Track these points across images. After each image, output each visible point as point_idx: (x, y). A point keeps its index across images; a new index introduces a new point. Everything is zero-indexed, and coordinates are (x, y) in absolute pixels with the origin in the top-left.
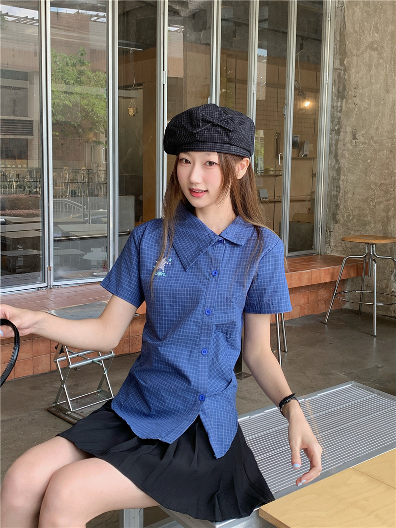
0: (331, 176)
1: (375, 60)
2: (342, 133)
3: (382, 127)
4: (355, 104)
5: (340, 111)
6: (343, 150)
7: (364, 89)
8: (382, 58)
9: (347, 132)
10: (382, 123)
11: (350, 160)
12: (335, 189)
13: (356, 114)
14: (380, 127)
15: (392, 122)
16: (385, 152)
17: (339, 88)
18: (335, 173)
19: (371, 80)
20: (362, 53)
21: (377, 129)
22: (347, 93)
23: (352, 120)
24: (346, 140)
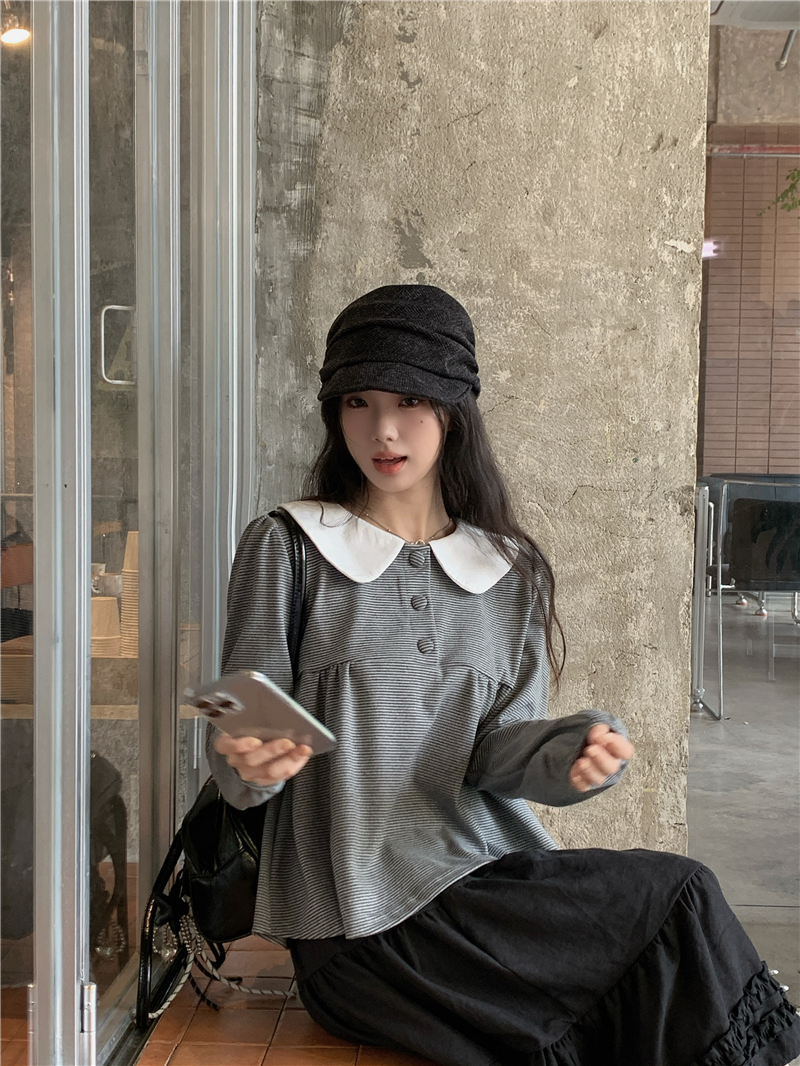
10: (576, 187)
15: (633, 183)
16: (597, 330)
21: (547, 214)
22: (356, 16)
23: (392, 162)
24: (359, 267)
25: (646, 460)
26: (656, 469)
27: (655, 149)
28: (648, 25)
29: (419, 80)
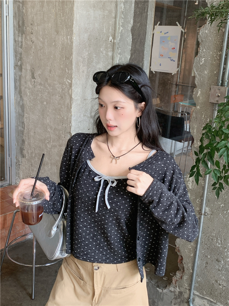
0: (17, 111)
2: (23, 70)
4: (32, 41)
5: (21, 48)
6: (25, 88)
7: (38, 27)
9: (27, 70)
10: (54, 66)
11: (30, 99)
12: (21, 125)
13: (33, 53)
14: (53, 70)
15: (62, 66)
17: (19, 22)
18: (20, 109)
19: (44, 18)
21: (50, 71)
22: (26, 29)
23: (30, 58)
24: (27, 77)
25: (64, 125)
26: (65, 127)
27: (65, 59)
28: (64, 32)
29: (34, 42)
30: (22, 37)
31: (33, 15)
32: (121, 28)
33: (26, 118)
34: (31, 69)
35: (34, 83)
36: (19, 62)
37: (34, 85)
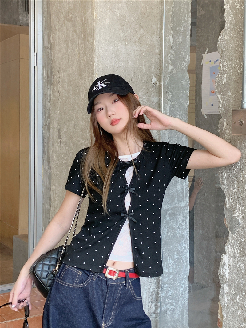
0: (45, 184)
1: (71, 35)
2: (51, 130)
3: (78, 123)
4: (58, 92)
5: (50, 102)
6: (52, 152)
7: (64, 73)
8: (75, 32)
9: (54, 128)
11: (57, 165)
12: (48, 201)
13: (60, 106)
14: (76, 123)
17: (48, 72)
18: (48, 180)
19: (68, 61)
20: (62, 26)
30: (50, 89)
31: (59, 61)
32: (171, 67)
33: (53, 191)
34: (58, 127)
35: (61, 143)
36: (47, 120)
37: (60, 146)
